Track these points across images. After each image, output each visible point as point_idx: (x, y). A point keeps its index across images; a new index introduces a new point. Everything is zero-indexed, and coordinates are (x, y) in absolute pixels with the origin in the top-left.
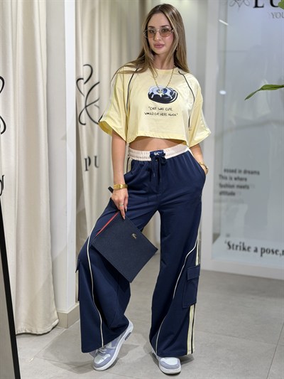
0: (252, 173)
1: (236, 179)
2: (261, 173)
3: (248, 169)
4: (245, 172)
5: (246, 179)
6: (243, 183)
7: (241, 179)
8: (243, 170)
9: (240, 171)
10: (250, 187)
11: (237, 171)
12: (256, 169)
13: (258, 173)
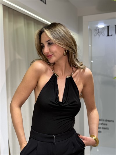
0: (110, 121)
1: (101, 124)
2: (114, 121)
3: (108, 119)
4: (106, 121)
5: (107, 125)
6: (105, 126)
7: (104, 124)
8: (105, 119)
9: (103, 120)
10: (109, 128)
11: (102, 120)
12: (112, 120)
13: (113, 121)
